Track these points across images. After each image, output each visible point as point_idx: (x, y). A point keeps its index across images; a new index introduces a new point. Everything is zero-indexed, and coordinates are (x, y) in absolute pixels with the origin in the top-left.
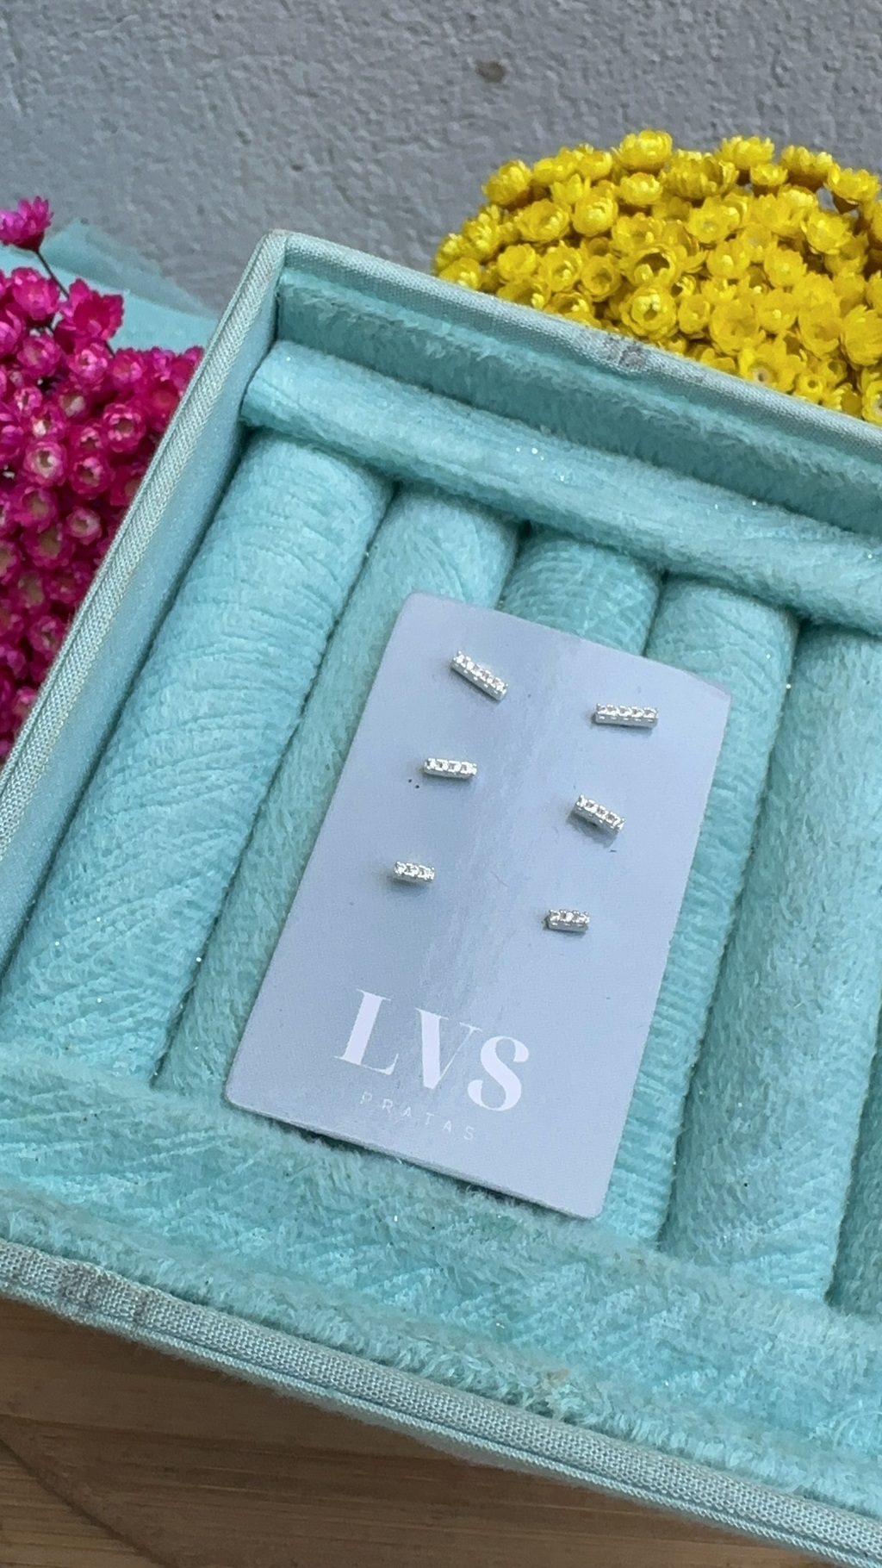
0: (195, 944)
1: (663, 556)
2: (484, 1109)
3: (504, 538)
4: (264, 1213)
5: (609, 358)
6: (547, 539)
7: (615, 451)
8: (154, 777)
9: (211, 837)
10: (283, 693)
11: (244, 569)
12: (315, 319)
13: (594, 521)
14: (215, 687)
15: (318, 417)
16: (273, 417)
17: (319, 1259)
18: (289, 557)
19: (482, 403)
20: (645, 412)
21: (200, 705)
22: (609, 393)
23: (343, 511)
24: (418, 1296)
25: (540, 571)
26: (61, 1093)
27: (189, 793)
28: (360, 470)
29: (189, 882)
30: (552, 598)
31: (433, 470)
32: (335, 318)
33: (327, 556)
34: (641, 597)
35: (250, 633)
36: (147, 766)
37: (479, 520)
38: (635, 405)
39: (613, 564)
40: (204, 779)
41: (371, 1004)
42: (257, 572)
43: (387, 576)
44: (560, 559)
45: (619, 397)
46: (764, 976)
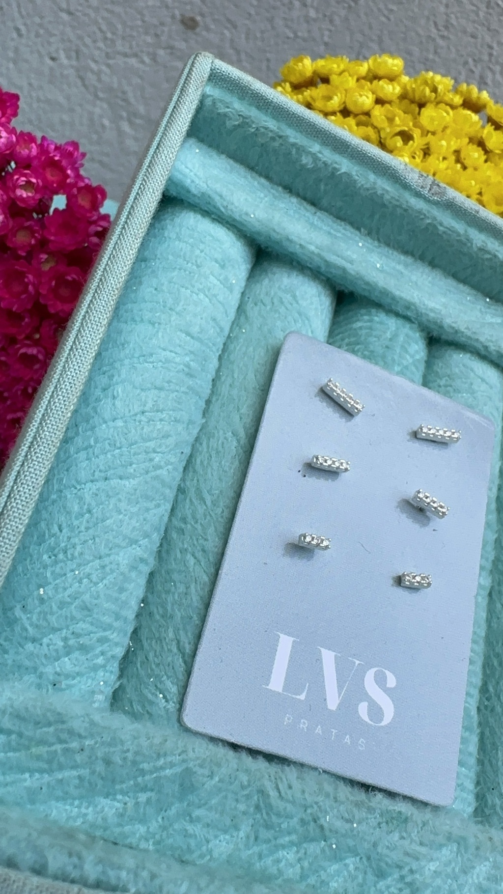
0: (140, 593)
2: (371, 725)
4: (228, 822)
5: (422, 187)
8: (113, 456)
14: (156, 388)
17: (271, 858)
18: (202, 296)
21: (146, 401)
22: (420, 212)
23: (233, 267)
24: (345, 881)
26: (60, 726)
27: (141, 471)
28: (242, 240)
29: (141, 542)
30: (371, 347)
31: (297, 247)
32: (239, 126)
34: (422, 353)
35: (178, 350)
36: (108, 447)
38: (435, 222)
39: (408, 329)
41: (285, 644)
42: (181, 304)
43: (261, 320)
44: (374, 321)
45: (425, 215)
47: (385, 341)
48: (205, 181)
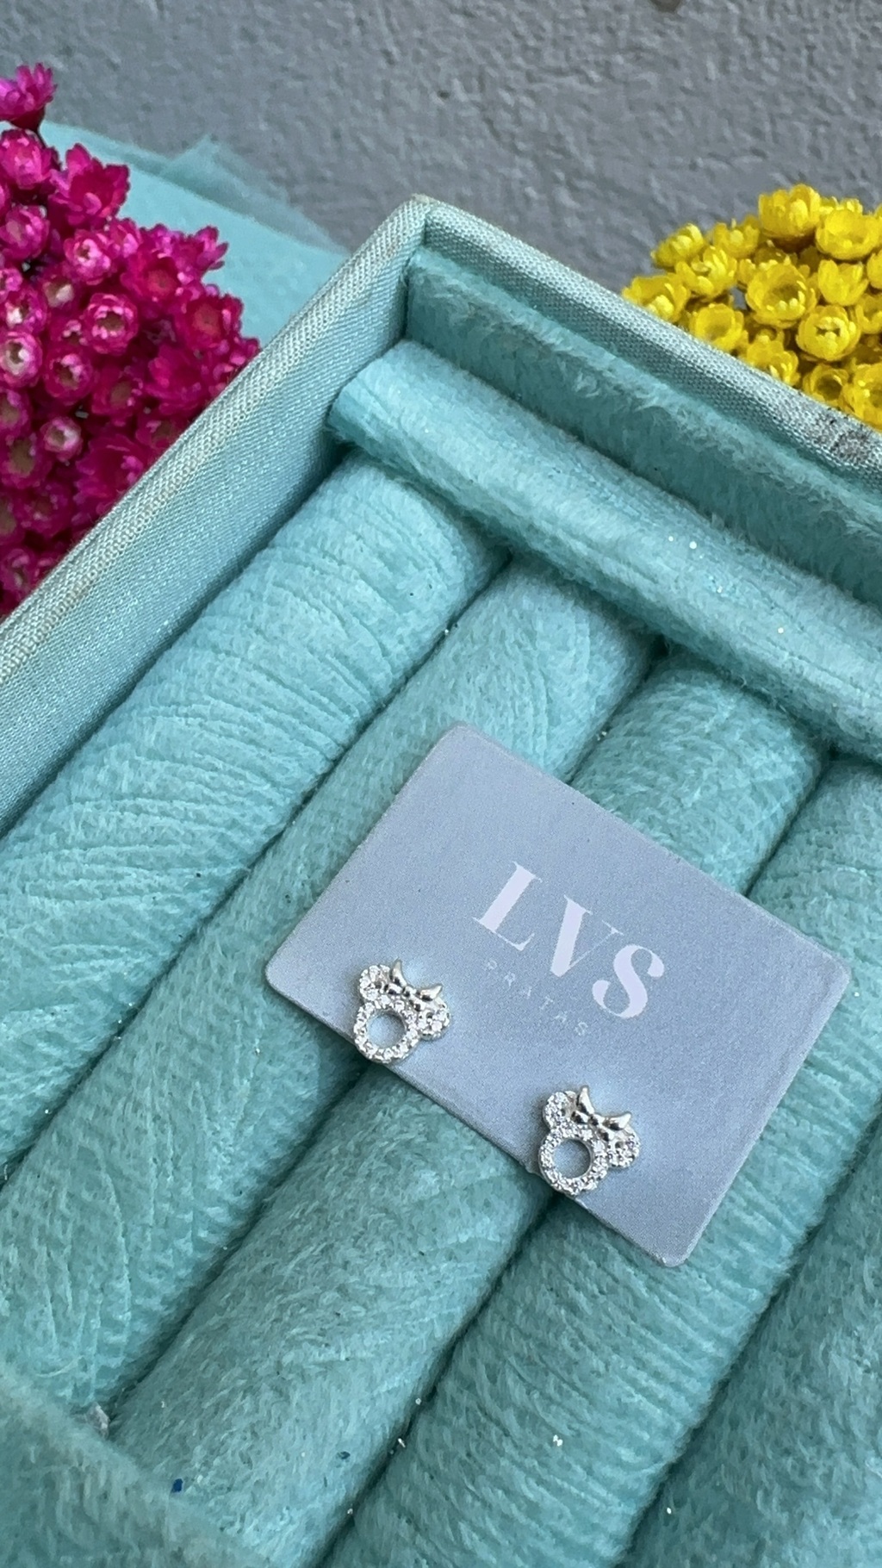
0: (46, 1091)
1: (832, 724)
3: (630, 652)
5: (819, 440)
6: (684, 665)
7: (806, 568)
9: (106, 955)
10: (268, 786)
11: (264, 615)
12: (446, 320)
13: (747, 656)
15: (419, 446)
16: (363, 433)
18: (328, 614)
19: (641, 468)
20: (851, 523)
21: (148, 778)
22: (806, 487)
23: (420, 569)
25: (660, 705)
27: (91, 889)
28: (461, 524)
29: (57, 1008)
30: (663, 746)
31: (547, 541)
32: (471, 322)
33: (381, 621)
34: (790, 772)
35: (245, 699)
36: (52, 839)
37: (598, 620)
38: (840, 512)
39: (760, 721)
40: (118, 877)
42: (280, 623)
43: (453, 666)
44: (690, 696)
45: (819, 496)
46: (807, 1368)
47: (694, 738)
48: (397, 416)
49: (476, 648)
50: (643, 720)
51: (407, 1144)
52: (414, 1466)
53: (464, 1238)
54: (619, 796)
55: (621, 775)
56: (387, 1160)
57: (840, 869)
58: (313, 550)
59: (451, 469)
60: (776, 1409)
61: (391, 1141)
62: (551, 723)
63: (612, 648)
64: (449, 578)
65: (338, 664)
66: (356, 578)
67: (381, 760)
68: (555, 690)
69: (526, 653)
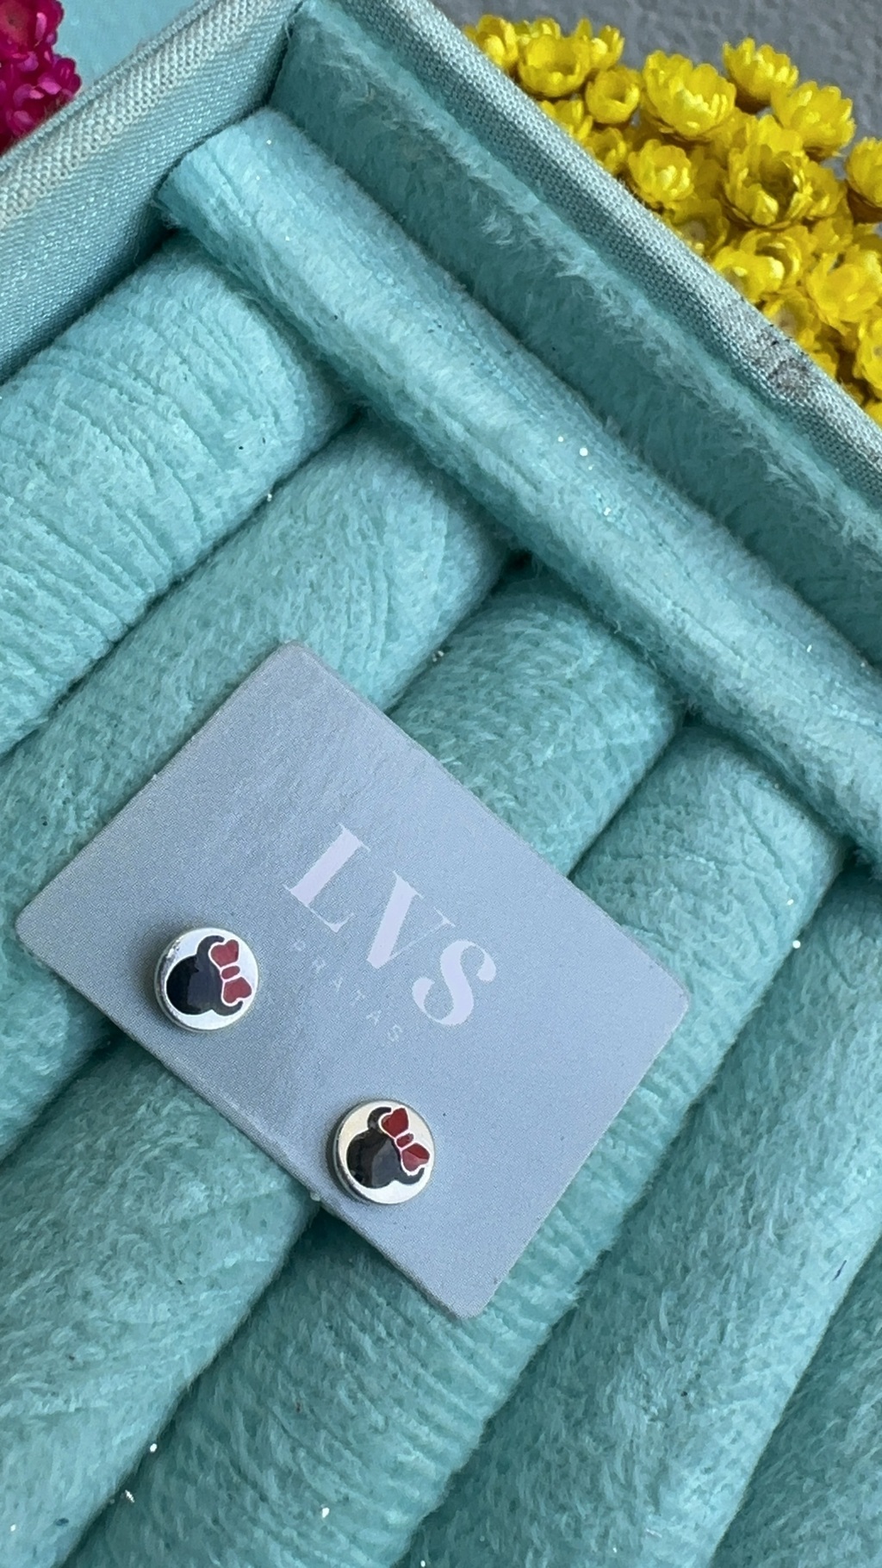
1: (707, 692)
3: (484, 562)
5: (757, 362)
6: (549, 592)
7: (700, 502)
11: (51, 444)
12: (333, 97)
13: (628, 597)
15: (276, 256)
16: (205, 223)
18: (135, 457)
19: (536, 344)
20: (773, 468)
22: (733, 415)
23: (256, 417)
25: (517, 636)
28: (309, 365)
32: (366, 109)
33: (200, 477)
34: (646, 735)
37: (458, 519)
39: (626, 674)
44: (553, 631)
45: (744, 428)
46: (591, 1413)
47: (554, 684)
48: (252, 209)
49: (310, 529)
50: (495, 650)
51: (174, 1151)
52: (147, 1531)
53: (230, 1262)
54: (461, 742)
55: (465, 715)
56: (147, 1167)
57: (688, 858)
58: (121, 366)
59: (315, 298)
60: (555, 1458)
61: (154, 1144)
62: (388, 636)
63: (469, 556)
64: (286, 434)
65: (139, 524)
66: (175, 415)
67: (177, 655)
68: (400, 598)
69: (370, 547)
